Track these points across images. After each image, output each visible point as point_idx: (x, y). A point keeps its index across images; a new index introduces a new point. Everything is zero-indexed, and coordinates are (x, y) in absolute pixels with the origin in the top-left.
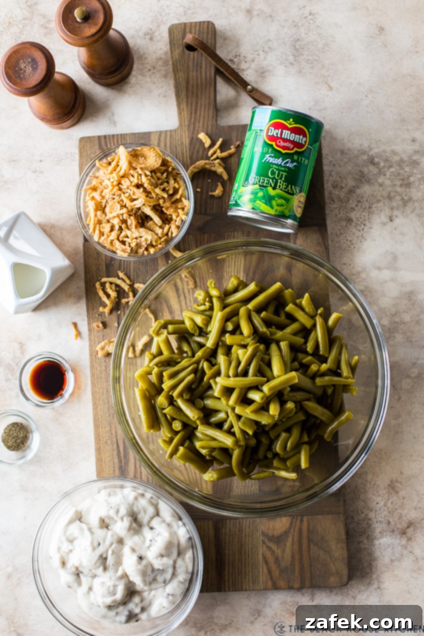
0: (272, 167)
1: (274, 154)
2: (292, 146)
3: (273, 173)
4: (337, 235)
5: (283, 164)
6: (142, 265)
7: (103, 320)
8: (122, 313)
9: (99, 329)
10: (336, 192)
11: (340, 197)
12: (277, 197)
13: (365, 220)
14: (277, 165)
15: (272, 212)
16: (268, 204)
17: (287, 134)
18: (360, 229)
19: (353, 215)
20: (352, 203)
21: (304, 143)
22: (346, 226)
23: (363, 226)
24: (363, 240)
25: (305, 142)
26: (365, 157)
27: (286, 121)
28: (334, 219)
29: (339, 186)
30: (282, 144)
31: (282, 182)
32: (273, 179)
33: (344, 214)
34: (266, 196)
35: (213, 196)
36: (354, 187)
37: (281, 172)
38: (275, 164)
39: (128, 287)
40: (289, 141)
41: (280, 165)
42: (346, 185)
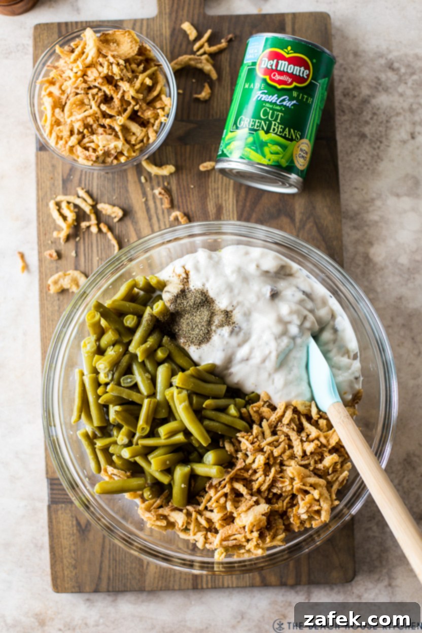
0: (264, 106)
1: (268, 90)
2: (290, 80)
3: (266, 113)
4: (347, 153)
5: (278, 102)
6: (108, 181)
7: (57, 249)
8: (82, 241)
9: (52, 259)
10: (347, 101)
11: (351, 108)
12: (271, 143)
13: (381, 136)
14: (271, 103)
15: (265, 161)
16: (259, 152)
17: (283, 65)
18: (376, 146)
19: (367, 130)
20: (367, 116)
21: (306, 77)
22: (359, 143)
23: (378, 143)
24: (379, 160)
25: (308, 76)
26: (383, 61)
27: (282, 49)
28: (344, 134)
29: (351, 94)
30: (278, 77)
31: (277, 124)
32: (265, 121)
33: (356, 128)
34: (257, 142)
35: (198, 100)
36: (369, 96)
37: (276, 112)
38: (268, 102)
39: (90, 208)
40: (287, 74)
41: (275, 103)
42: (359, 93)
